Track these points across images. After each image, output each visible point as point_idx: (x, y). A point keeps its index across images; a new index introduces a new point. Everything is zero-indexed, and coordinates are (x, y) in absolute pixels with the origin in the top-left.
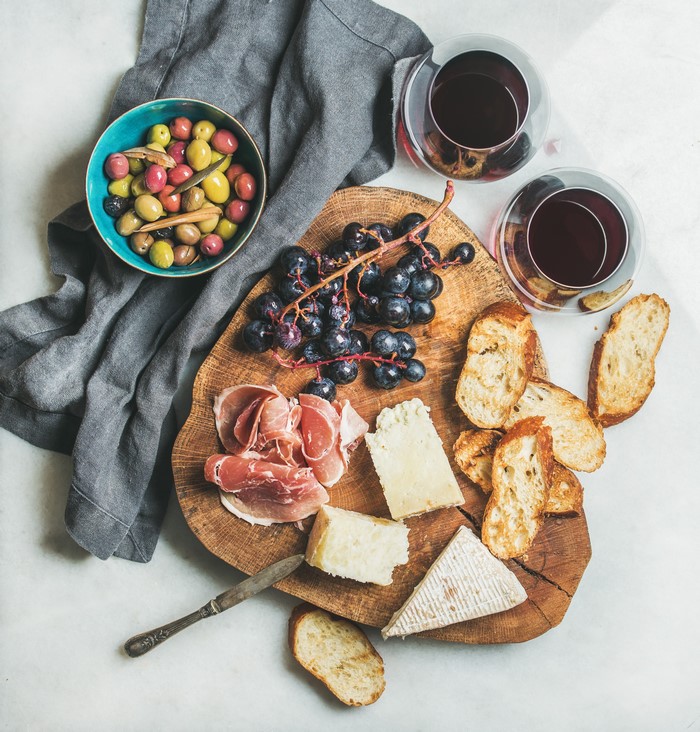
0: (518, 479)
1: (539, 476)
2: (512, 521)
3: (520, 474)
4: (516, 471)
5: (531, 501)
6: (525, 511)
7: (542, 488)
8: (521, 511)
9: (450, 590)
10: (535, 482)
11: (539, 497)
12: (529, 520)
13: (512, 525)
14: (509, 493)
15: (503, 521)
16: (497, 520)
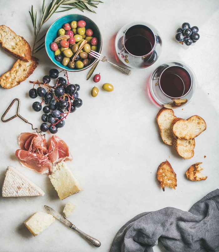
0: (21, 69)
1: (26, 72)
2: (11, 79)
3: (22, 68)
4: (22, 67)
5: (20, 77)
6: (16, 79)
7: (25, 76)
8: (15, 78)
9: (19, 188)
10: (24, 73)
11: (22, 78)
12: (15, 81)
13: (10, 80)
14: (16, 71)
15: (9, 77)
16: (8, 76)
